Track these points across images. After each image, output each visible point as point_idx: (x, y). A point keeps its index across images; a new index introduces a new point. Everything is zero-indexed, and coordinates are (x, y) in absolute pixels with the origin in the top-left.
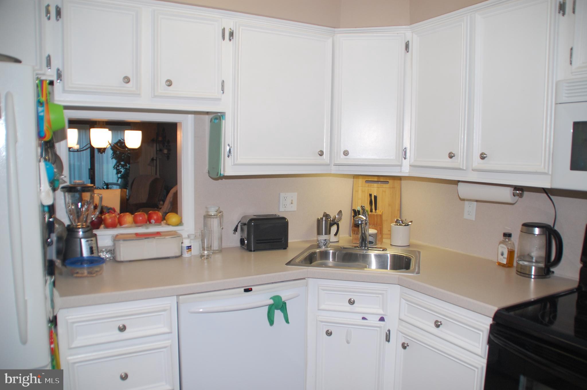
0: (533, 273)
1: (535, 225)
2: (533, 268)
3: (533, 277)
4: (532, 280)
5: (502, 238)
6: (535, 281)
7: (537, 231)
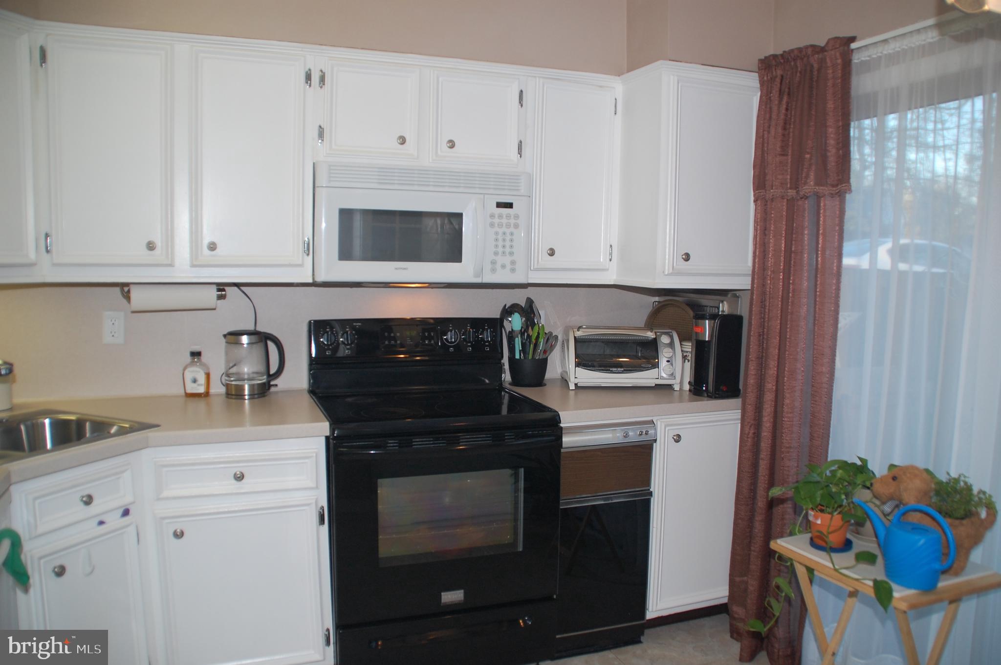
0: (247, 392)
1: (242, 332)
2: (247, 387)
3: (247, 397)
4: (247, 402)
5: (188, 359)
6: (250, 403)
7: (245, 339)
